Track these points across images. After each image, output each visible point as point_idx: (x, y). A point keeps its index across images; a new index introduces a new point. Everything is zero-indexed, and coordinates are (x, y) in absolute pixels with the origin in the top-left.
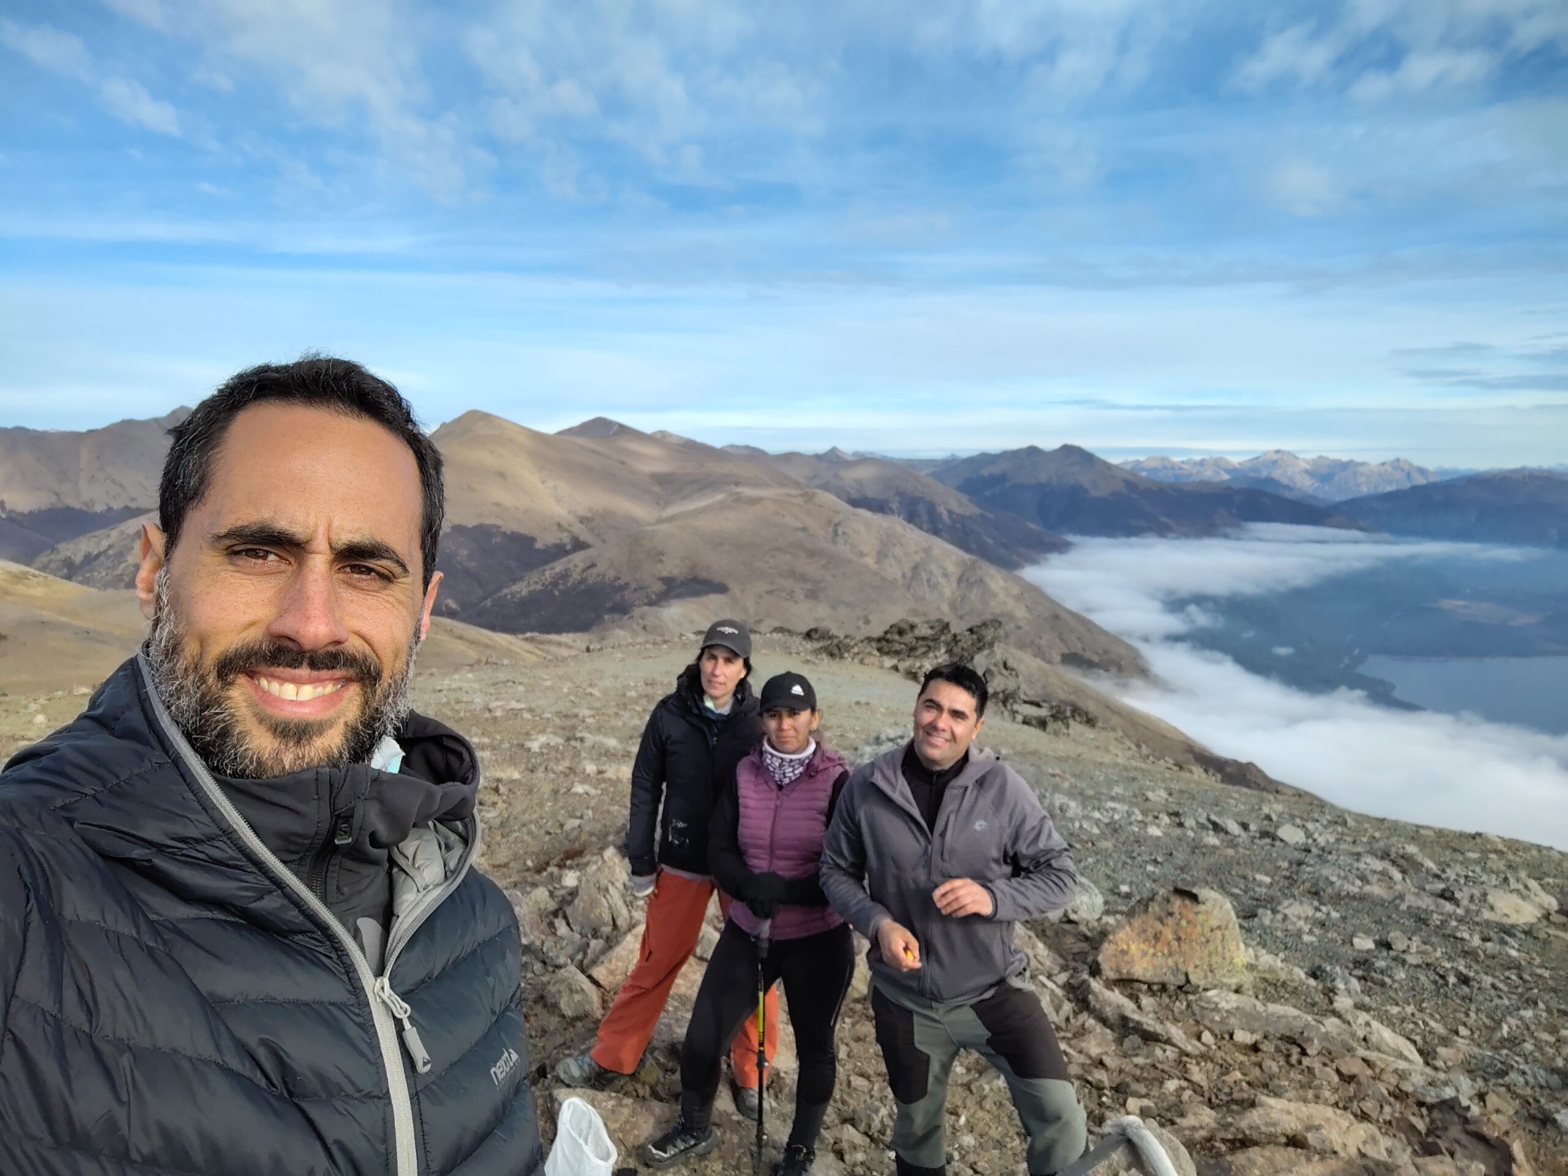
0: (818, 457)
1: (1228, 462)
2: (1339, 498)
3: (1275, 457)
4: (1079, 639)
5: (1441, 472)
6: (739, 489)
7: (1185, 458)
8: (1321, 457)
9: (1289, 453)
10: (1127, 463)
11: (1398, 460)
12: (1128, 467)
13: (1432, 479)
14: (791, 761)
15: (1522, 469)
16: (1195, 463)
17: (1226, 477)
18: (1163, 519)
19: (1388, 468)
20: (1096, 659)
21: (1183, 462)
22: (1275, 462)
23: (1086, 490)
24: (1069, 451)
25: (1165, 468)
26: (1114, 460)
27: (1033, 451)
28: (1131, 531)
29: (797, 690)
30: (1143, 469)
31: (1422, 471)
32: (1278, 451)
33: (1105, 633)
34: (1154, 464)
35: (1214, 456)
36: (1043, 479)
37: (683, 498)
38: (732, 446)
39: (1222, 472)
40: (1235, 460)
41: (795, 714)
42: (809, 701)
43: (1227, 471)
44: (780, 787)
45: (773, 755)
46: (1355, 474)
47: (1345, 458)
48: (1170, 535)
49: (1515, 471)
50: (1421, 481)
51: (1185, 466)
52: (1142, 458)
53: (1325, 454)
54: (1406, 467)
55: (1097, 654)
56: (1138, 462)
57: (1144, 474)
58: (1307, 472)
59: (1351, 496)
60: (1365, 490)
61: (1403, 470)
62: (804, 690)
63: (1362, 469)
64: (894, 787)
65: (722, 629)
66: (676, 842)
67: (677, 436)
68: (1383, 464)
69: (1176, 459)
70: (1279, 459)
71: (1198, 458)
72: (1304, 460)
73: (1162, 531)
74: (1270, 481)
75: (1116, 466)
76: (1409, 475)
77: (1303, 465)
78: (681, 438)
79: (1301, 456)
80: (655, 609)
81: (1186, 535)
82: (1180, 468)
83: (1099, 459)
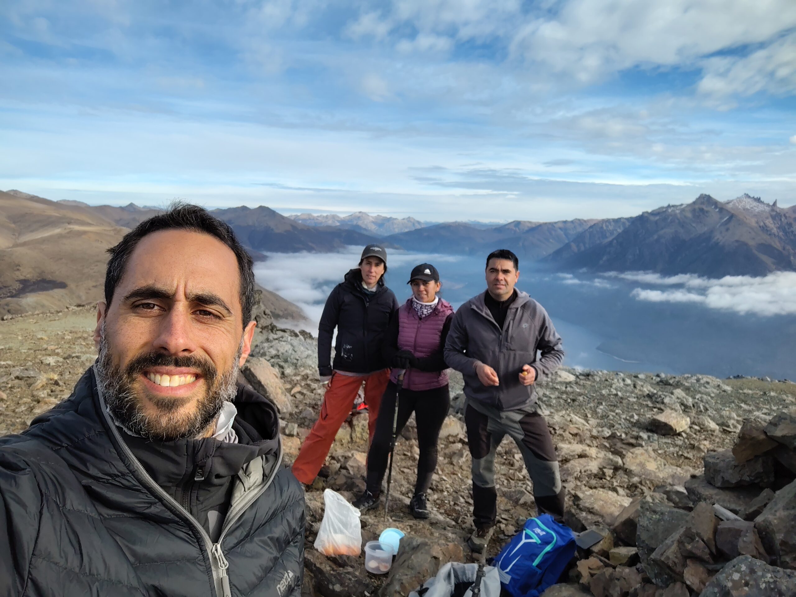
0: (122, 209)
1: (338, 217)
2: (386, 234)
3: (360, 215)
4: (272, 304)
5: (426, 223)
6: (71, 226)
7: (319, 215)
9: (365, 213)
10: (292, 216)
11: (409, 217)
12: (292, 218)
13: (423, 226)
14: (426, 306)
15: (456, 222)
16: (324, 217)
17: (338, 224)
18: (310, 244)
19: (405, 221)
20: (281, 313)
21: (318, 216)
22: (359, 217)
23: (272, 230)
24: (262, 208)
25: (310, 219)
26: (286, 215)
27: (244, 208)
28: (296, 250)
29: (427, 271)
30: (300, 220)
31: (419, 223)
32: (360, 212)
33: (285, 301)
34: (305, 217)
35: (332, 214)
36: (250, 223)
37: (32, 231)
38: (65, 201)
39: (336, 222)
40: (342, 216)
41: (426, 283)
42: (435, 276)
43: (338, 221)
44: (420, 319)
45: (417, 303)
46: (392, 223)
47: (388, 216)
48: (314, 252)
49: (453, 223)
50: (418, 227)
51: (320, 219)
52: (299, 214)
53: (380, 214)
54: (412, 221)
55: (282, 311)
56: (297, 216)
57: (300, 222)
58: (373, 222)
60: (397, 231)
61: (411, 222)
62: (431, 272)
63: (395, 221)
64: (482, 311)
65: (373, 248)
66: (346, 356)
68: (404, 219)
69: (315, 215)
70: (360, 216)
71: (325, 215)
72: (372, 217)
73: (310, 249)
74: (358, 226)
75: (286, 217)
76: (414, 224)
77: (371, 219)
78: (29, 195)
79: (370, 215)
80: (15, 299)
81: (320, 251)
82: (317, 219)
83: (278, 214)
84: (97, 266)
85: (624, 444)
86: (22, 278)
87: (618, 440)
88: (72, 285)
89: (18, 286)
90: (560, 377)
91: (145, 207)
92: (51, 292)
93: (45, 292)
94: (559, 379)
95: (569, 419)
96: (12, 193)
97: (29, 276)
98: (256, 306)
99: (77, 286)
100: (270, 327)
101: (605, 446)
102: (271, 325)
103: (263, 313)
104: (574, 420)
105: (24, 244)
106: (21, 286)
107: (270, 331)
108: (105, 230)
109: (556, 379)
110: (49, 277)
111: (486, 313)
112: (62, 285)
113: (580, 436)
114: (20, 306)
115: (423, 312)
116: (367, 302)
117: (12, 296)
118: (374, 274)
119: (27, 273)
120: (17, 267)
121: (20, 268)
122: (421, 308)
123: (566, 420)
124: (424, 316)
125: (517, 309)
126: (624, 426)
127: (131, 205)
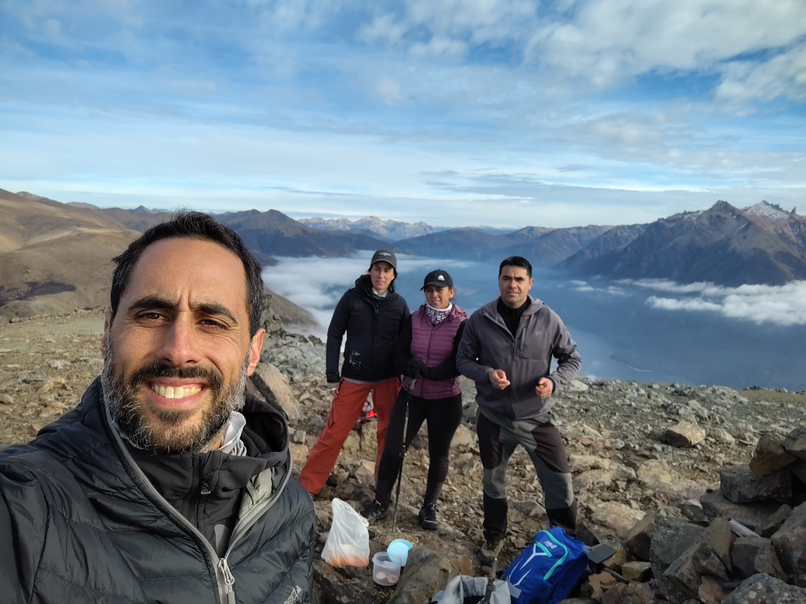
0: (131, 211)
1: (349, 221)
2: (398, 239)
3: (370, 219)
4: (282, 309)
5: (438, 228)
6: (81, 229)
7: (330, 219)
8: (390, 220)
9: (376, 218)
11: (421, 222)
12: (303, 222)
13: (434, 231)
14: (440, 312)
15: (468, 227)
16: (334, 221)
17: (349, 228)
18: (321, 248)
19: (417, 226)
20: (290, 318)
21: (329, 221)
22: (370, 222)
23: (283, 233)
24: (272, 212)
25: (320, 223)
26: (296, 218)
27: (254, 212)
28: (306, 254)
29: (441, 277)
30: (310, 224)
31: (430, 227)
32: (371, 217)
33: (295, 305)
34: (315, 221)
35: (344, 218)
36: (261, 227)
37: (41, 234)
38: (74, 203)
39: (347, 226)
40: (353, 220)
41: (440, 290)
42: (448, 283)
43: (349, 225)
44: (434, 325)
45: (431, 309)
46: (404, 228)
47: (400, 221)
48: (324, 256)
49: (465, 228)
50: (430, 232)
51: (330, 223)
52: (309, 218)
53: (392, 219)
54: (424, 226)
55: (291, 316)
56: (308, 220)
57: (311, 226)
58: (384, 227)
59: (402, 239)
60: (408, 236)
61: (423, 227)
62: (445, 278)
63: (406, 226)
64: (494, 318)
65: (382, 254)
66: (354, 363)
67: (35, 195)
68: (415, 224)
69: (326, 219)
70: (372, 220)
71: (336, 219)
72: (383, 221)
73: (320, 254)
74: (369, 231)
75: (297, 222)
76: (425, 229)
77: (382, 224)
78: (39, 197)
79: (381, 219)
80: (23, 302)
81: (330, 256)
82: (328, 224)
83: (288, 217)
84: (106, 268)
85: (638, 455)
86: (30, 280)
87: (631, 452)
88: (80, 288)
89: (26, 288)
90: (573, 386)
91: (154, 210)
92: (59, 295)
93: (53, 295)
94: (572, 389)
95: (581, 429)
96: (21, 195)
97: (38, 279)
98: (265, 311)
99: (86, 289)
100: (279, 332)
101: (619, 458)
102: (280, 330)
103: (272, 318)
104: (587, 431)
105: (33, 247)
106: (30, 288)
107: (279, 336)
108: (114, 233)
109: (569, 388)
110: (57, 280)
111: (499, 320)
112: (71, 288)
113: (593, 447)
114: (28, 308)
115: (436, 319)
116: (377, 309)
117: (20, 299)
118: (384, 280)
119: (36, 275)
120: (25, 269)
121: (29, 271)
122: (435, 314)
123: (579, 431)
124: (438, 322)
125: (530, 316)
126: (637, 438)
127: (141, 208)
